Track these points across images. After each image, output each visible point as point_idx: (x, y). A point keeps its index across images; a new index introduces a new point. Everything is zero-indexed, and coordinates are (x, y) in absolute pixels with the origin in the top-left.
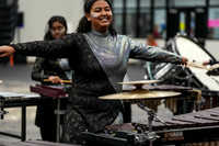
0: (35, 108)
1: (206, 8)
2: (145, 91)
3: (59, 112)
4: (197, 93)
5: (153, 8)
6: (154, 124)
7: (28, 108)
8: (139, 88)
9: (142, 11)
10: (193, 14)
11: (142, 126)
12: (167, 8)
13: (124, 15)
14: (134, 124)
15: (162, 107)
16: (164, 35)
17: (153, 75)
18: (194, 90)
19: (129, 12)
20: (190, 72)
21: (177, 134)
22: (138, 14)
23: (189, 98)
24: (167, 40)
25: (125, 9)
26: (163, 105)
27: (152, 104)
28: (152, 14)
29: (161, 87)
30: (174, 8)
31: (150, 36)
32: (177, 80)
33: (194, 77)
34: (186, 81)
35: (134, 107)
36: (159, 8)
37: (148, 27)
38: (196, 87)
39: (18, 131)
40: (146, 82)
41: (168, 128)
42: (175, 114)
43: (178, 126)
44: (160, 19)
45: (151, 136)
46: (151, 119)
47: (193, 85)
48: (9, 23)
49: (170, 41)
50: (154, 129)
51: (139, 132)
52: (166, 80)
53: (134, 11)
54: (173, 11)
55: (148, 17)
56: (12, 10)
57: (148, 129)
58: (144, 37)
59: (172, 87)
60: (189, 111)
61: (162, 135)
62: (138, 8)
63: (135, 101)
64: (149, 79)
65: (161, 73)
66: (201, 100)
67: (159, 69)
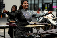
0: (8, 29)
1: (52, 3)
2: (36, 25)
3: (14, 30)
4: (50, 25)
5: (38, 3)
6: (39, 33)
7: (6, 29)
8: (35, 24)
9: (36, 4)
10: (49, 5)
11: (35, 34)
12: (42, 3)
13: (31, 5)
14: (33, 33)
15: (41, 29)
16: (41, 10)
17: (38, 20)
18: (49, 24)
19: (32, 4)
20: (48, 20)
21: (45, 36)
22: (35, 5)
23: (48, 26)
24: (42, 11)
25: (31, 3)
26: (41, 28)
27: (38, 28)
28: (38, 4)
29: (40, 23)
30: (44, 3)
31: (38, 10)
32: (45, 22)
33: (49, 21)
34: (47, 22)
35: (34, 29)
36: (40, 3)
37: (37, 8)
38: (50, 23)
39: (3, 35)
40: (37, 22)
41: (42, 34)
42: (44, 31)
43: (45, 34)
44: (40, 6)
45: (38, 36)
46: (38, 32)
47: (49, 23)
48: (1, 7)
49: (43, 12)
50: (39, 34)
51: (35, 35)
52: (42, 22)
53: (34, 4)
54: (44, 4)
55: (37, 5)
56: (2, 3)
57: (37, 34)
58: (36, 10)
59: (44, 23)
60: (48, 30)
61: (41, 36)
62: (35, 3)
63: (34, 27)
64: (37, 21)
65: (40, 20)
66: (51, 27)
67: (40, 19)
